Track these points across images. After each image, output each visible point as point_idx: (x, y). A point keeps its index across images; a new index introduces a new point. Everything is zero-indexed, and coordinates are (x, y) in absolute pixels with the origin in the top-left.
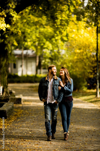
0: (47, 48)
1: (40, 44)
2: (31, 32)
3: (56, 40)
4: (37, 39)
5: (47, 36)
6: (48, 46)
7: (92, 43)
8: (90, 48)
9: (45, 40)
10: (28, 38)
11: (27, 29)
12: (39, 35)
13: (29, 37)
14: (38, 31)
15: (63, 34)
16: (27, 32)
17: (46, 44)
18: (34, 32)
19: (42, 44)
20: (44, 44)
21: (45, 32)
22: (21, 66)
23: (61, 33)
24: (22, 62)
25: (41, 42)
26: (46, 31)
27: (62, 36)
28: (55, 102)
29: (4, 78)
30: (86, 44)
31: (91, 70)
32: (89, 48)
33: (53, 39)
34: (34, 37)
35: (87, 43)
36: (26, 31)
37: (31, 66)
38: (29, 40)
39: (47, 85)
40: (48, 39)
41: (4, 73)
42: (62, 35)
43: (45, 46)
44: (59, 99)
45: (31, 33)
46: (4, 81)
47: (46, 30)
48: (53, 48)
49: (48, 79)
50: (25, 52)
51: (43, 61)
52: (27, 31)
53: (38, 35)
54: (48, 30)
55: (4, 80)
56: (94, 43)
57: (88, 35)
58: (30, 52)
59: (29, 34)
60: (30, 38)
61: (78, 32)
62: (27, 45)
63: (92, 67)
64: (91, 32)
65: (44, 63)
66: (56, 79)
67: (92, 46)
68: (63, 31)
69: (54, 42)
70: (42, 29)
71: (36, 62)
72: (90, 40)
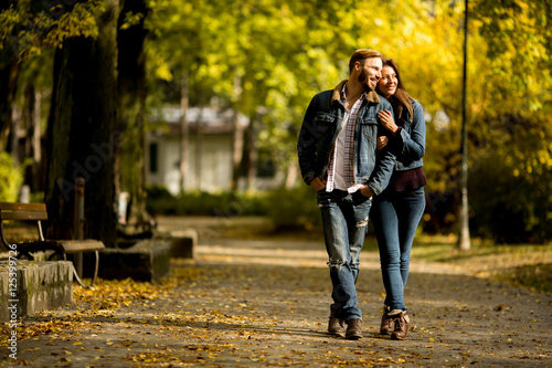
0: (277, 88)
1: (254, 72)
2: (221, 29)
3: (312, 62)
4: (242, 58)
5: (277, 46)
6: (283, 82)
7: (441, 68)
8: (435, 87)
9: (270, 59)
10: (211, 52)
11: (206, 19)
12: (251, 41)
13: (215, 46)
14: (245, 27)
15: (341, 24)
16: (207, 30)
17: (274, 74)
18: (231, 30)
19: (260, 76)
20: (268, 73)
21: (270, 30)
22: (178, 165)
23: (333, 20)
24: (181, 151)
25: (255, 65)
26: (277, 29)
27: (337, 29)
28: (359, 191)
29: (131, 166)
30: (420, 70)
31: (438, 162)
32: (430, 85)
33: (301, 58)
34: (231, 48)
35: (425, 69)
36: (204, 26)
37: (214, 165)
38: (212, 58)
39: (336, 119)
40: (283, 58)
41: (131, 149)
42: (337, 25)
43: (271, 82)
44: (378, 180)
45: (221, 34)
46: (133, 178)
47: (274, 23)
48: (299, 88)
49: (342, 99)
50: (191, 115)
51: (264, 135)
52: (207, 25)
53: (245, 40)
54: (282, 26)
55: (130, 173)
56: (449, 67)
57: (429, 39)
58: (210, 116)
59: (214, 37)
60: (216, 52)
61: (392, 28)
62: (207, 77)
63: (441, 153)
64: (439, 30)
65: (268, 140)
66: (372, 101)
67: (443, 79)
68: (340, 14)
69: (304, 66)
70: (261, 22)
71: (232, 150)
72: (434, 57)
